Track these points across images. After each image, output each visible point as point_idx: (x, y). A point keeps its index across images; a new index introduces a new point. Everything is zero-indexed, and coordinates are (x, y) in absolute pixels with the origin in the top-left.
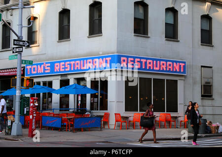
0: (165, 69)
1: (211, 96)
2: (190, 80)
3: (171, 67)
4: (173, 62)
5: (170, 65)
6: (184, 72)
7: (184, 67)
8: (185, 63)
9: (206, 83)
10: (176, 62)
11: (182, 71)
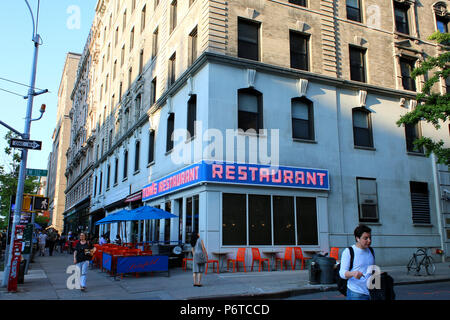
0: (291, 182)
1: (377, 221)
2: (337, 198)
3: (302, 179)
4: (305, 171)
5: (300, 176)
6: (325, 185)
7: (325, 178)
8: (326, 172)
9: (366, 201)
10: (311, 172)
11: (321, 183)
